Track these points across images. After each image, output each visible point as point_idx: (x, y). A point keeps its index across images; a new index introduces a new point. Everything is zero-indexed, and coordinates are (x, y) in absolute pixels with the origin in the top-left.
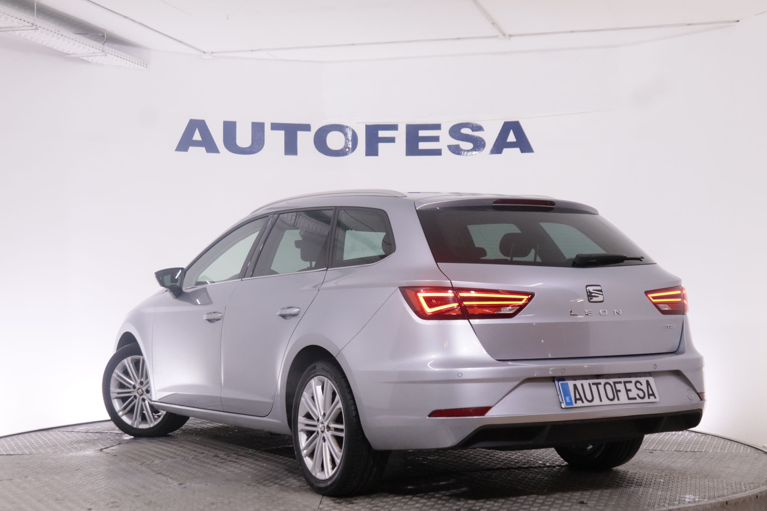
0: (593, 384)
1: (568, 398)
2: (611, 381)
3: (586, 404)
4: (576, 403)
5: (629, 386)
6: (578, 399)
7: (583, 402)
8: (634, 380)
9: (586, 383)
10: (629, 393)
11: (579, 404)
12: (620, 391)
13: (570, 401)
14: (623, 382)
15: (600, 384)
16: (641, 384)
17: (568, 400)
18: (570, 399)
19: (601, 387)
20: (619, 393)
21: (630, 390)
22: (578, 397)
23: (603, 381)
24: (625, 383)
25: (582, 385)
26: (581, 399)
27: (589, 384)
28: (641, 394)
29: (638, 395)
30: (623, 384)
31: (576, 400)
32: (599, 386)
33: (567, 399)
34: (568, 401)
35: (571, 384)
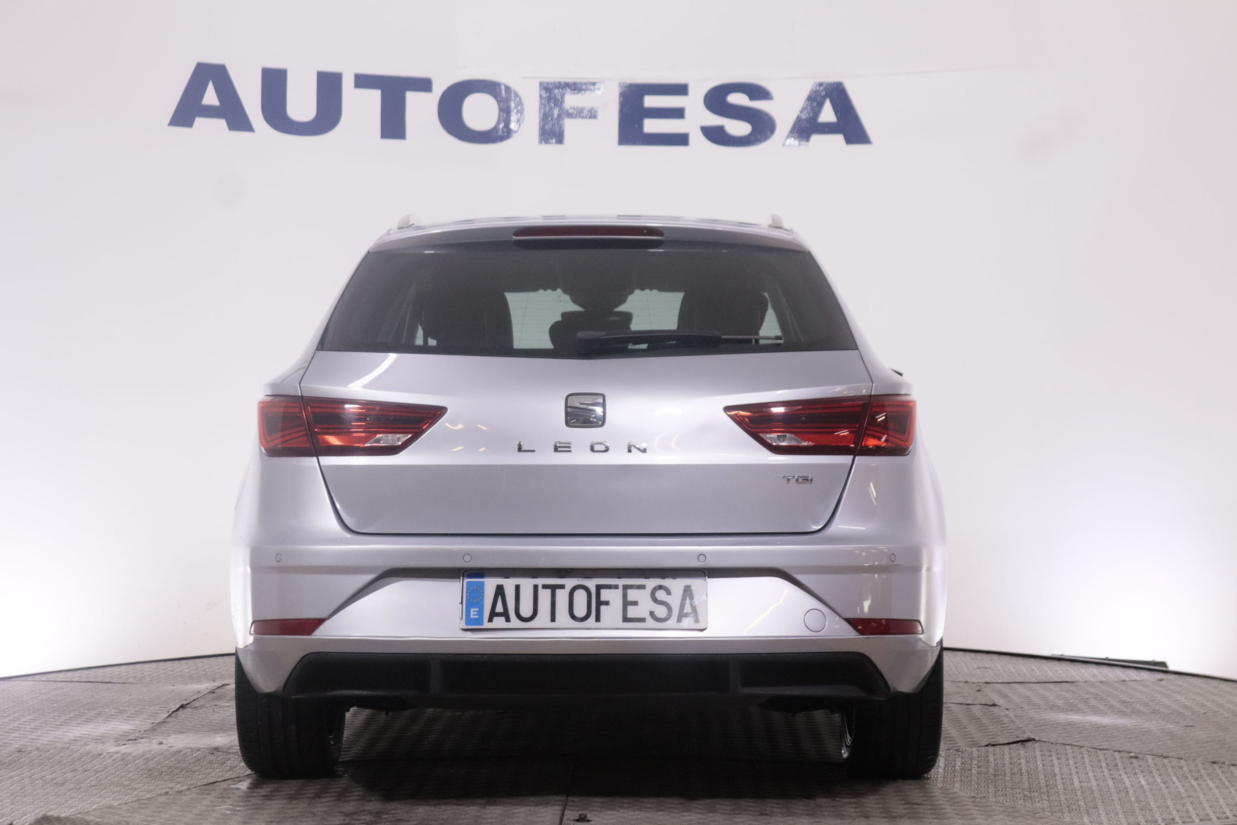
0: (545, 587)
1: (474, 611)
2: (592, 584)
3: (515, 622)
4: (490, 620)
5: (632, 595)
6: (499, 615)
7: (508, 620)
8: (651, 583)
9: (527, 584)
10: (629, 608)
11: (499, 622)
12: (607, 603)
13: (477, 617)
14: (621, 588)
15: (562, 587)
16: (668, 592)
17: (474, 615)
18: (481, 613)
19: (562, 597)
20: (603, 608)
21: (635, 603)
22: (499, 608)
23: (570, 583)
24: (626, 588)
25: (518, 588)
26: (505, 615)
27: (536, 587)
28: (661, 612)
29: (652, 614)
30: (619, 592)
31: (493, 614)
32: (559, 592)
33: (472, 613)
34: (472, 616)
35: (490, 584)
